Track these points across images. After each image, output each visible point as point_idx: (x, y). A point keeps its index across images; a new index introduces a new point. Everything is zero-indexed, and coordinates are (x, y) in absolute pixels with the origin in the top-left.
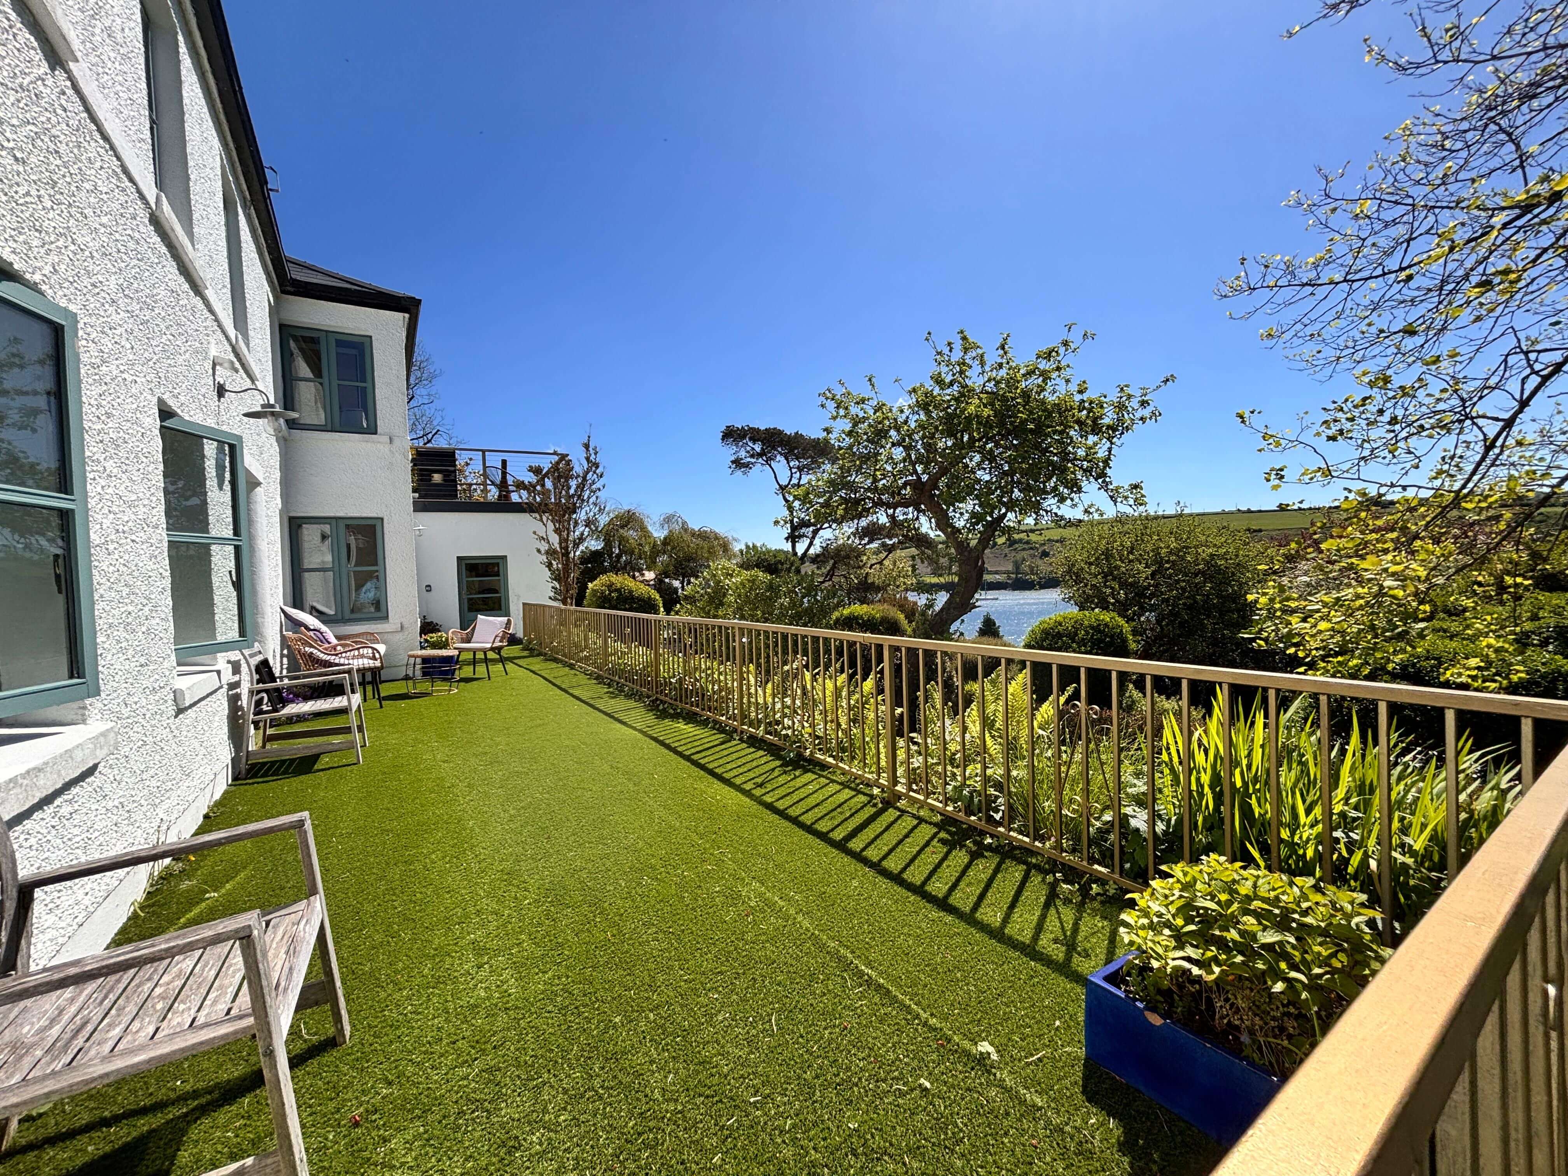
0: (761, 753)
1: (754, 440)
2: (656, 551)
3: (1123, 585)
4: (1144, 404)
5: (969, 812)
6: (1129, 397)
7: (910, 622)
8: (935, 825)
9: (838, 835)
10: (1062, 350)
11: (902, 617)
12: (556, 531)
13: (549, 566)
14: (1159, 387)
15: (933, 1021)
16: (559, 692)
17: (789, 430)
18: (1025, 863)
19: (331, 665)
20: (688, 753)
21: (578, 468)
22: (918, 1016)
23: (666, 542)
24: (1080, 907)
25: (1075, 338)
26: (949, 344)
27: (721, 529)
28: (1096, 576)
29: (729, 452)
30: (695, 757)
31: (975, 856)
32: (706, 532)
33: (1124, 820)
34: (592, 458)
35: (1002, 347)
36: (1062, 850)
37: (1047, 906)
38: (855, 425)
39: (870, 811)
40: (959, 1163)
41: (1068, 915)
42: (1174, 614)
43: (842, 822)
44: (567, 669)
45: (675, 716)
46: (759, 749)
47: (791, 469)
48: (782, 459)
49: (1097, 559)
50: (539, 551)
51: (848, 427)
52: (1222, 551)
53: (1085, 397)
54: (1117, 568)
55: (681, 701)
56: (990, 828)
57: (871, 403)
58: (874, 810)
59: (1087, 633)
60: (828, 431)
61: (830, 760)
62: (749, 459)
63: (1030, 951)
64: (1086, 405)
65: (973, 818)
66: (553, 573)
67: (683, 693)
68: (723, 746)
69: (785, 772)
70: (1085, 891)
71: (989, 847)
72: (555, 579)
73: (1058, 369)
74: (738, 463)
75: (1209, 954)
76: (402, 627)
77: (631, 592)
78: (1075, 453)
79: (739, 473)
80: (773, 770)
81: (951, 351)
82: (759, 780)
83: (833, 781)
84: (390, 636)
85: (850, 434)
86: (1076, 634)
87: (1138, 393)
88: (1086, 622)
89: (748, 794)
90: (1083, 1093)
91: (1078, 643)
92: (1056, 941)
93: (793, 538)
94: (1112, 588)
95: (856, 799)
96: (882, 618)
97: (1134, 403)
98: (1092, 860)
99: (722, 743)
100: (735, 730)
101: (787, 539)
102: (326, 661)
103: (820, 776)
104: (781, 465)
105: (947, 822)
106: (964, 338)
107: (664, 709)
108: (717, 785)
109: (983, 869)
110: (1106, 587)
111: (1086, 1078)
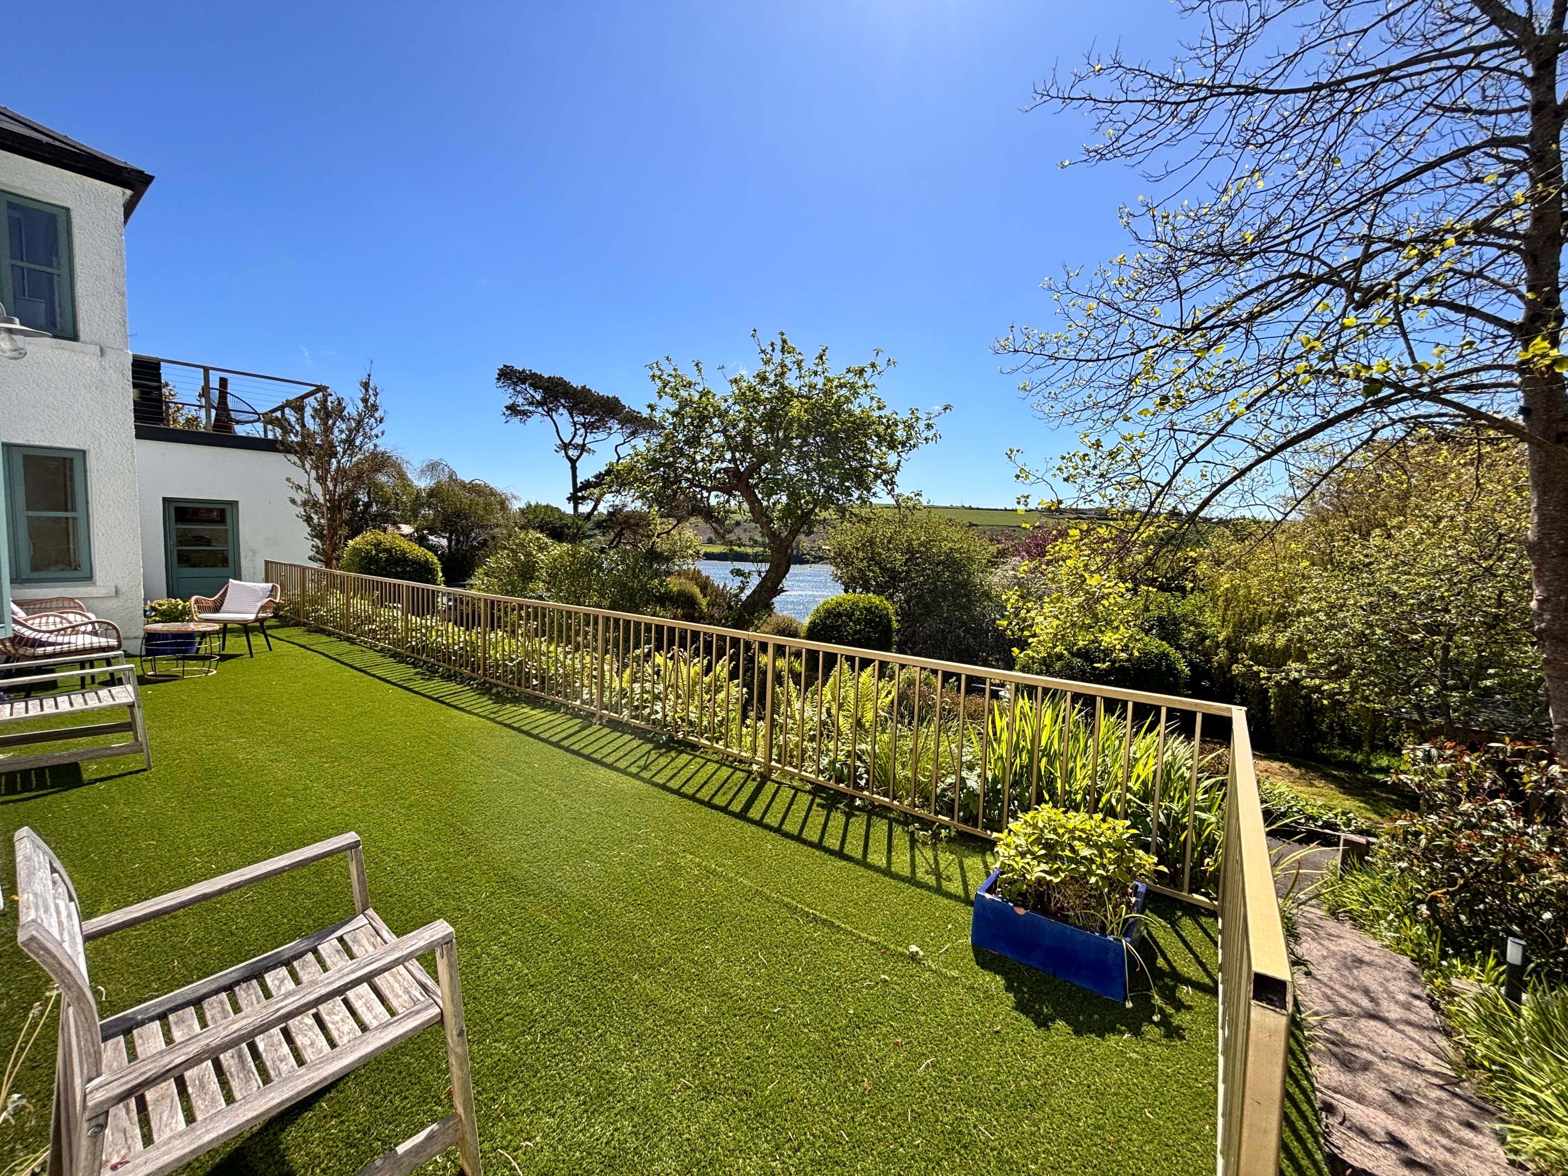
0: (627, 737)
1: (536, 388)
2: (418, 502)
3: (883, 569)
4: (929, 426)
5: (839, 780)
6: (917, 419)
7: (705, 596)
8: (809, 792)
9: (736, 807)
10: (869, 370)
11: (697, 590)
12: (318, 479)
13: (308, 520)
14: (940, 414)
15: (873, 938)
16: (356, 672)
17: (576, 382)
18: (886, 817)
19: (42, 644)
20: (554, 739)
21: (353, 409)
22: (860, 937)
23: (432, 493)
24: (934, 846)
25: (881, 363)
26: (772, 344)
27: (498, 484)
28: (862, 561)
29: (505, 396)
30: (565, 743)
31: (849, 815)
32: (479, 485)
33: (963, 780)
34: (372, 400)
35: (821, 357)
36: (915, 806)
37: (912, 848)
38: (681, 408)
39: (751, 786)
40: (923, 1018)
41: (929, 853)
42: (920, 597)
43: (734, 796)
44: (345, 643)
45: (516, 700)
46: (624, 733)
47: (575, 424)
48: (565, 412)
49: (863, 545)
50: (293, 501)
51: (674, 407)
52: (958, 546)
53: (882, 413)
54: (880, 554)
55: (519, 685)
56: (856, 793)
57: (697, 387)
58: (755, 784)
59: (862, 613)
60: (652, 407)
61: (703, 741)
62: (527, 407)
63: (912, 881)
64: (885, 420)
65: (841, 785)
66: (313, 527)
67: (521, 675)
68: (587, 732)
69: (661, 755)
70: (936, 836)
71: (858, 808)
72: (316, 536)
73: (866, 387)
74: (513, 409)
75: (1056, 866)
76: (117, 592)
77: (404, 553)
78: (871, 461)
79: (516, 420)
80: (649, 752)
81: (773, 350)
82: (642, 763)
83: (709, 760)
84: (97, 603)
85: (675, 414)
86: (853, 614)
87: (924, 417)
88: (861, 605)
89: (636, 776)
90: (978, 964)
91: (854, 622)
92: (927, 872)
93: (575, 499)
94: (874, 572)
95: (734, 777)
96: (679, 591)
97: (921, 425)
98: (937, 813)
99: (583, 729)
100: (593, 715)
101: (569, 499)
102: (34, 640)
103: (695, 756)
104: (563, 417)
105: (817, 789)
106: (784, 341)
107: (498, 692)
108: (602, 770)
109: (858, 825)
110: (870, 571)
111: (976, 955)
